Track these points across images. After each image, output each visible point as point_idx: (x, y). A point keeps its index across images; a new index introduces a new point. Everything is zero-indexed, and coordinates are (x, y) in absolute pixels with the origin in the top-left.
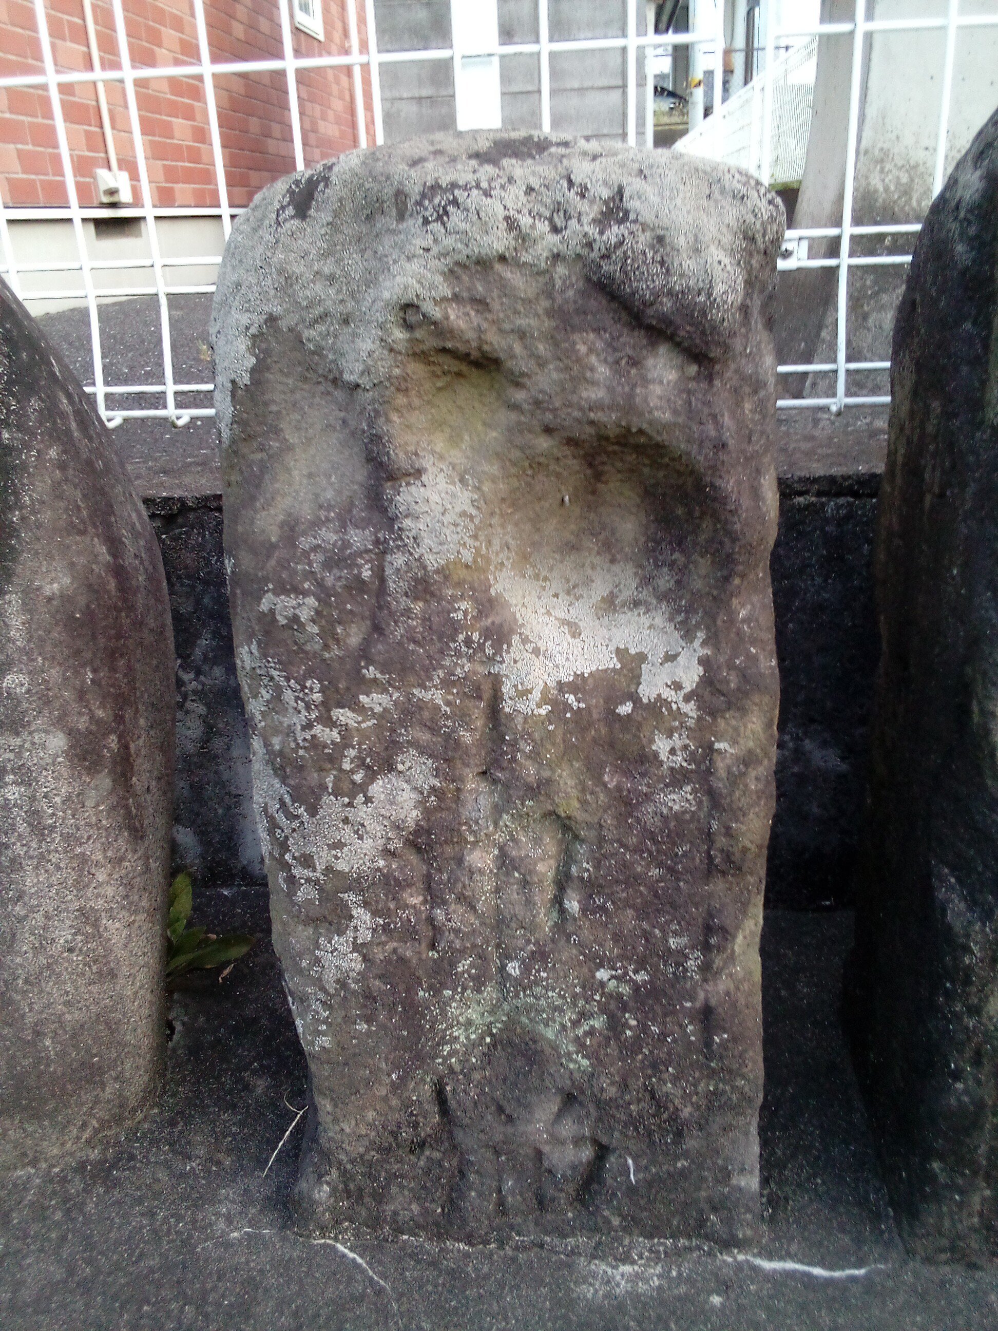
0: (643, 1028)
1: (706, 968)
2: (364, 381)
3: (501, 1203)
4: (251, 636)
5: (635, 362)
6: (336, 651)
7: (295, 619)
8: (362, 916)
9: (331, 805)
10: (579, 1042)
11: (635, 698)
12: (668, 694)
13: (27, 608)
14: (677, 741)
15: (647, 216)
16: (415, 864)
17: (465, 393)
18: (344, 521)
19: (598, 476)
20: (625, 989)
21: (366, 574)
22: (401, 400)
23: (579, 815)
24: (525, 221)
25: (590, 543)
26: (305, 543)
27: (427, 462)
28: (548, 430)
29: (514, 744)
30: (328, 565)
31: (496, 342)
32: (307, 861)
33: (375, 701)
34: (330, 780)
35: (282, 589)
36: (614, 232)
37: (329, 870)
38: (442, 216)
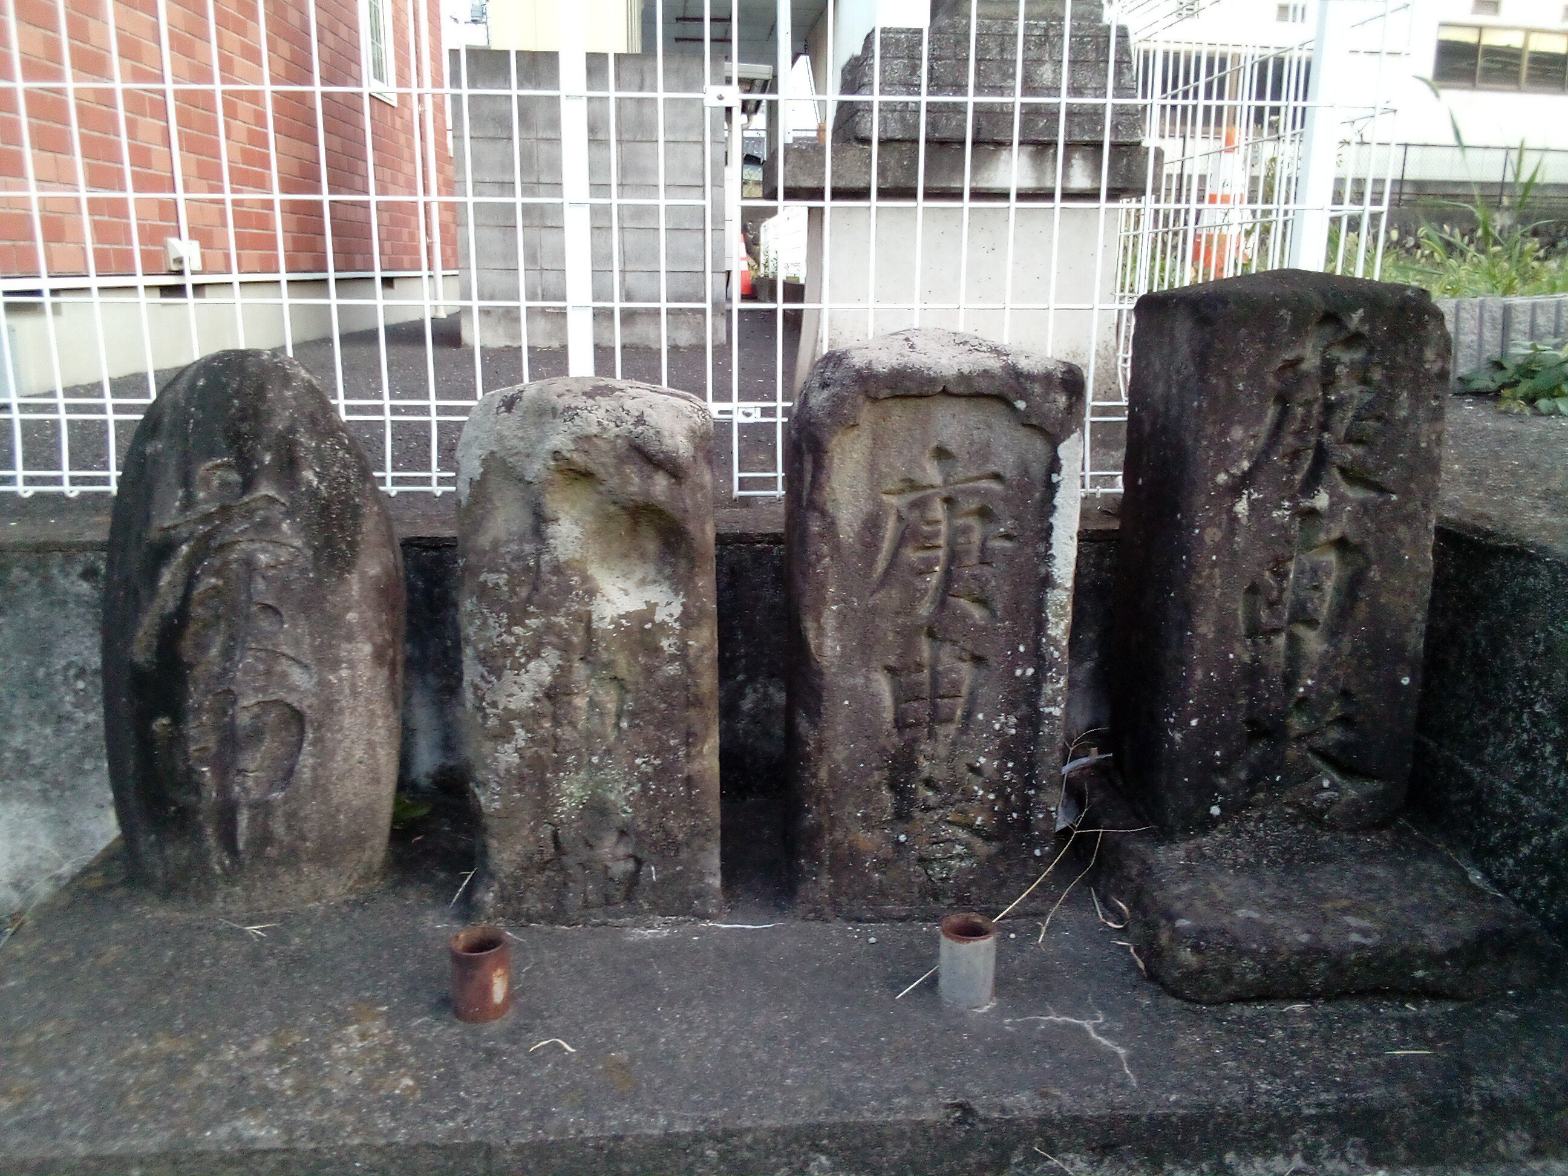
0: (658, 789)
1: (688, 755)
2: (535, 481)
3: (585, 901)
4: (472, 593)
5: (650, 477)
6: (515, 599)
7: (497, 584)
8: (520, 732)
9: (508, 675)
10: (627, 799)
11: (653, 622)
12: (668, 619)
13: (362, 581)
14: (672, 640)
15: (653, 423)
16: (547, 707)
17: (579, 487)
18: (522, 540)
19: (637, 523)
20: (649, 769)
21: (532, 563)
22: (550, 489)
23: (627, 678)
24: (605, 422)
25: (634, 555)
26: (502, 550)
27: (561, 515)
28: (615, 503)
29: (597, 643)
30: (512, 560)
31: (593, 467)
32: (494, 705)
33: (532, 622)
34: (508, 663)
35: (490, 571)
36: (640, 428)
37: (505, 709)
38: (572, 419)
